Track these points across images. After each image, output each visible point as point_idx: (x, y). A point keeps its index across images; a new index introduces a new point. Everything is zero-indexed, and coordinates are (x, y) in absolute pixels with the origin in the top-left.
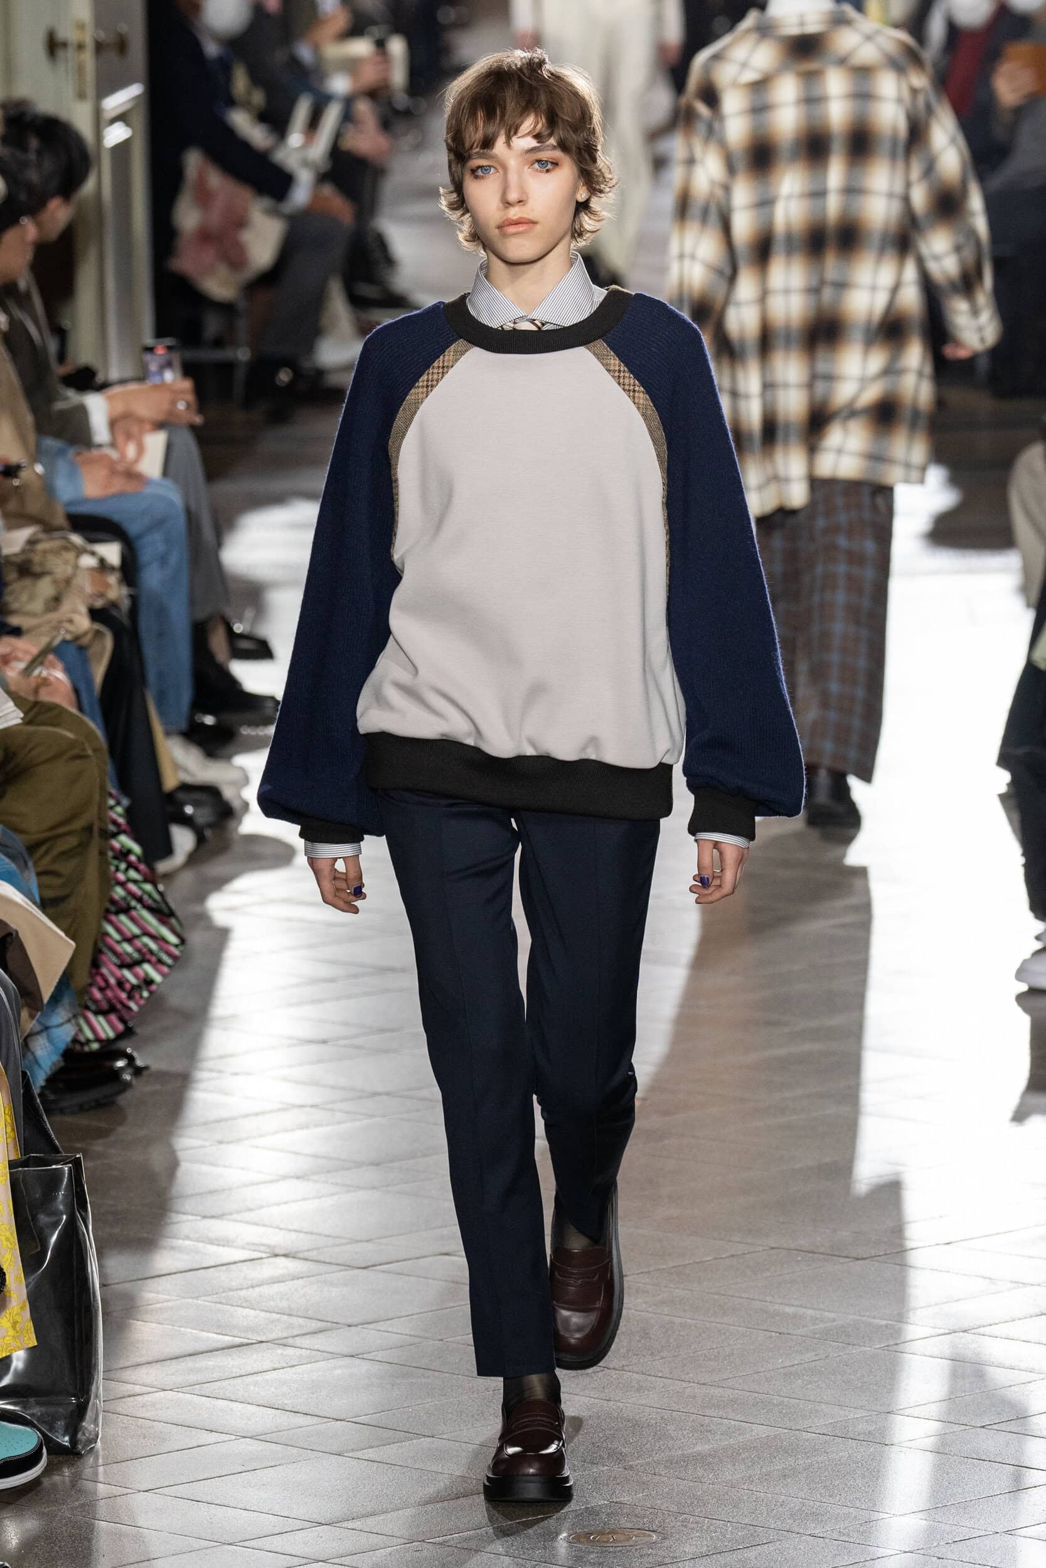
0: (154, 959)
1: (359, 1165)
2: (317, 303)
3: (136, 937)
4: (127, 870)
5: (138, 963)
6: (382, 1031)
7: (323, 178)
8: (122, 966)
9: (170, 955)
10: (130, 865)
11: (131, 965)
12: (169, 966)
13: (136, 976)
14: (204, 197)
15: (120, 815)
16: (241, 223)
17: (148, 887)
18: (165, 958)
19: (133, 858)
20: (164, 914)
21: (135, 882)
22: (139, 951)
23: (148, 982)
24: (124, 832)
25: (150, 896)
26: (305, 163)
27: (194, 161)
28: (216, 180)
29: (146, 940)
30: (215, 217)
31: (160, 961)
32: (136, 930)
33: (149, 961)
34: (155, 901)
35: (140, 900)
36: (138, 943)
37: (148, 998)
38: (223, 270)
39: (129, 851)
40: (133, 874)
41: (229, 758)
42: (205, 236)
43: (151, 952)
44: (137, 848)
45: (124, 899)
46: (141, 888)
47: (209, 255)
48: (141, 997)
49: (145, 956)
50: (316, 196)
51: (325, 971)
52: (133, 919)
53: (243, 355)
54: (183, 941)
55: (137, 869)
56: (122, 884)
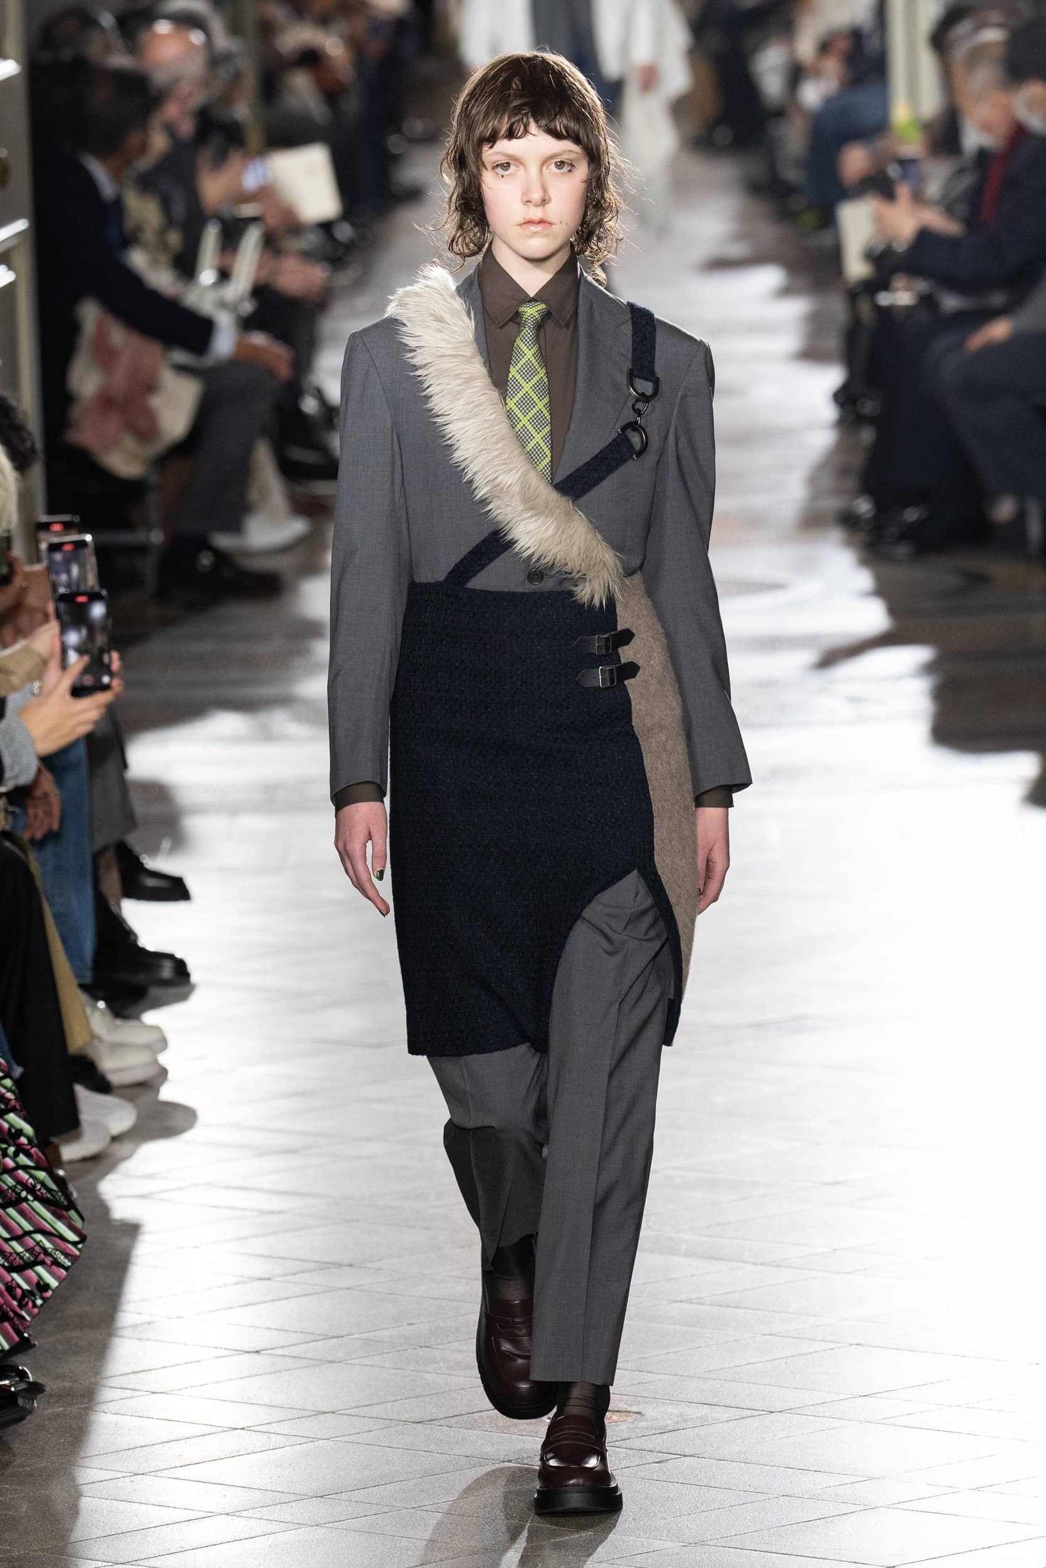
0: (48, 1260)
1: (301, 1498)
2: (243, 471)
3: (29, 1233)
4: (16, 1154)
5: (31, 1265)
6: (325, 1338)
7: (247, 324)
8: (10, 1270)
9: (67, 1255)
10: (20, 1149)
11: (22, 1268)
12: (66, 1269)
13: (27, 1280)
14: (106, 356)
15: (9, 1090)
16: (151, 387)
17: (42, 1175)
18: (62, 1259)
19: (23, 1140)
20: (62, 1205)
21: (25, 1168)
22: (30, 1250)
23: (43, 1287)
24: (13, 1110)
25: (43, 1184)
26: (223, 305)
27: (90, 313)
28: (118, 335)
29: (39, 1237)
30: (119, 381)
31: (56, 1263)
32: (28, 1227)
33: (42, 1263)
34: (49, 1190)
35: (31, 1190)
36: (29, 1241)
37: (42, 1305)
38: (129, 442)
39: (20, 1132)
40: (23, 1159)
41: (137, 1017)
42: (107, 402)
43: (45, 1251)
44: (28, 1129)
45: (13, 1188)
46: (32, 1176)
47: (113, 424)
48: (35, 1306)
49: (38, 1257)
50: (240, 345)
51: (260, 1268)
52: (23, 1213)
53: (156, 537)
54: (83, 1238)
55: (28, 1155)
56: (10, 1172)
